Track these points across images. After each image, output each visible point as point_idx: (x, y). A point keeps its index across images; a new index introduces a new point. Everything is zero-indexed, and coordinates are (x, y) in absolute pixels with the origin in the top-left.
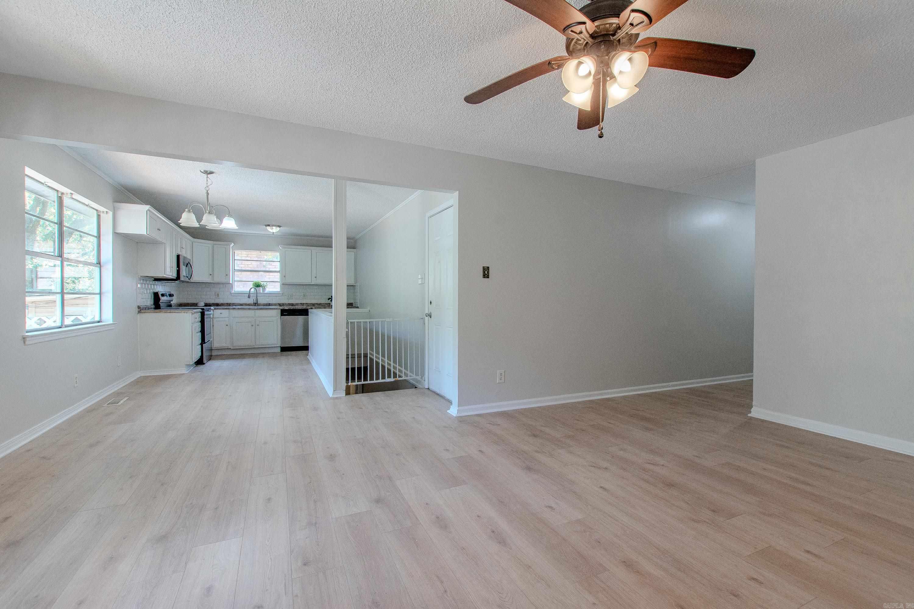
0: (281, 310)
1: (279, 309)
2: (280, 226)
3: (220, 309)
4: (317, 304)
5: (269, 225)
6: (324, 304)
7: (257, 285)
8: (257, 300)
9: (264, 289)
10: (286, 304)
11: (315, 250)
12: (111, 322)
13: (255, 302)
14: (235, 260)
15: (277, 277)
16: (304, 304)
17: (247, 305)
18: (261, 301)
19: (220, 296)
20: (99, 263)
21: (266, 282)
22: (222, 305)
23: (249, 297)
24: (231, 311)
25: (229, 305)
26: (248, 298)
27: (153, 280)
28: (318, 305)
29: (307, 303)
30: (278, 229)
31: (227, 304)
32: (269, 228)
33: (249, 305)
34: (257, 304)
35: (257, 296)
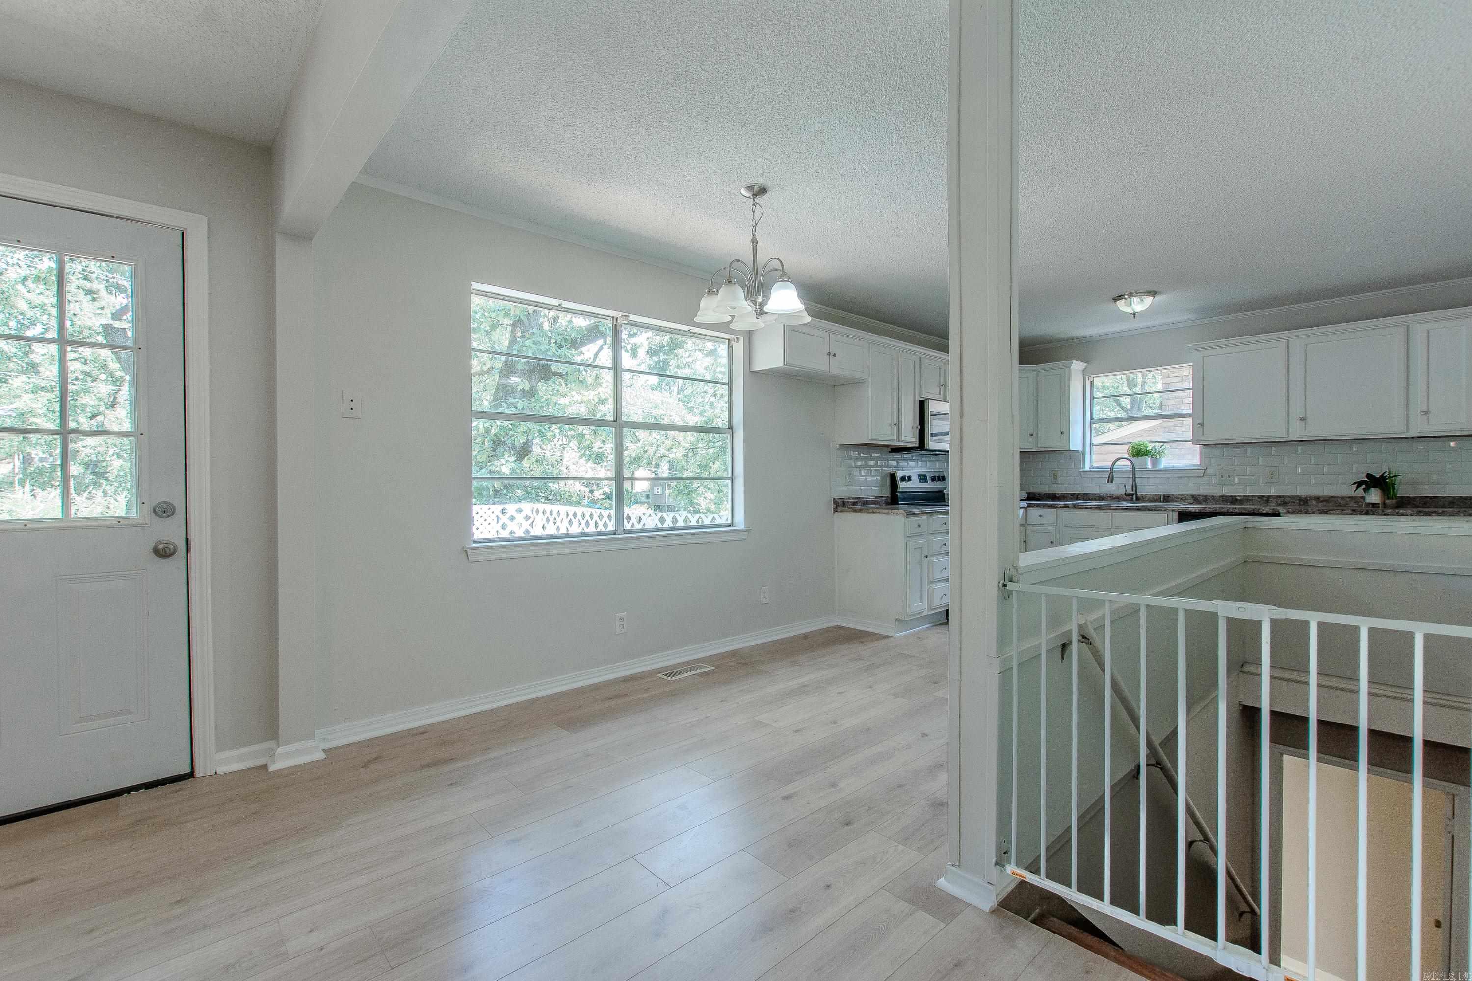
0: (1179, 512)
1: (1173, 510)
2: (1154, 293)
3: (1038, 506)
4: (1318, 499)
5: (1120, 297)
6: (1342, 498)
7: (1138, 452)
8: (1135, 486)
9: (1155, 462)
10: (1213, 496)
11: (1299, 339)
12: (742, 527)
13: (1129, 491)
14: (1092, 398)
15: (1185, 429)
16: (1269, 497)
17: (1114, 499)
18: (1147, 488)
19: (1059, 480)
20: (731, 428)
21: (1162, 444)
22: (1063, 497)
23: (1111, 480)
24: (1062, 512)
25: (1076, 497)
26: (1108, 482)
27: (890, 452)
28: (1322, 502)
29: (1280, 497)
30: (1149, 300)
31: (1073, 495)
32: (1121, 305)
33: (1118, 498)
34: (1134, 496)
35: (1134, 478)
